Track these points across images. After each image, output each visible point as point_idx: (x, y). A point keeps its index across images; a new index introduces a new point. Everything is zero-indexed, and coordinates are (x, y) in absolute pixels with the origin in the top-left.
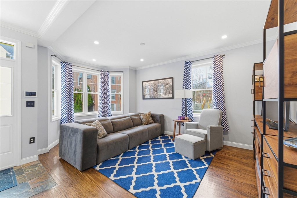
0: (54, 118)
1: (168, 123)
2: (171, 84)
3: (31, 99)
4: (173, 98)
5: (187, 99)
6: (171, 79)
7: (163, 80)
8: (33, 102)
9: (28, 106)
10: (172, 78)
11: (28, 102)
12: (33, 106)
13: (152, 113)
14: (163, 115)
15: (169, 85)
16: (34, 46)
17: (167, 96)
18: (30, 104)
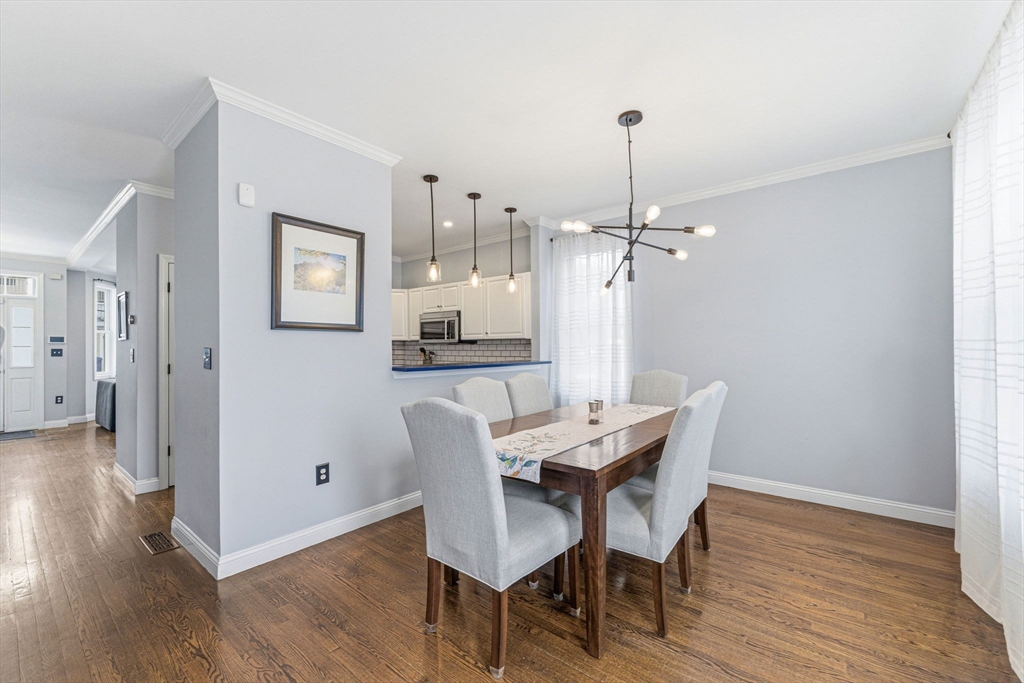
0: (99, 376)
3: (57, 346)
8: (61, 350)
9: (53, 355)
11: (53, 350)
12: (61, 355)
16: (62, 277)
18: (57, 353)
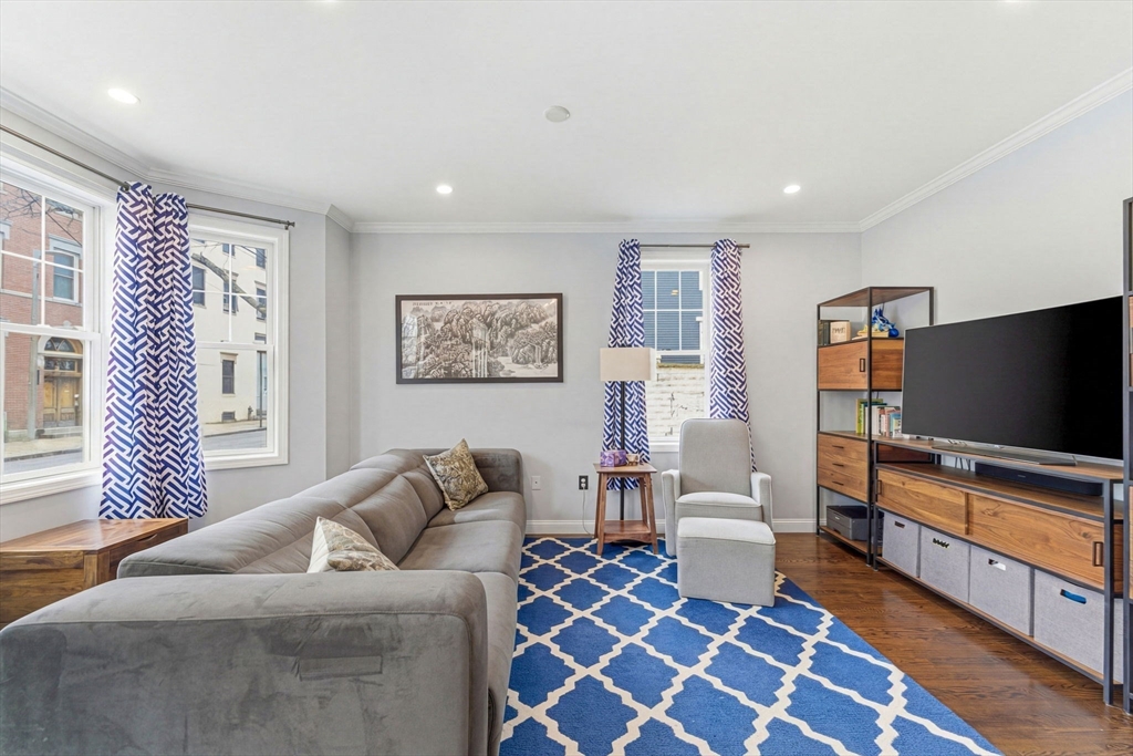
1: (535, 486)
2: (554, 320)
4: (560, 379)
5: (629, 386)
6: (554, 301)
7: (515, 301)
10: (559, 297)
13: (474, 446)
14: (518, 453)
15: (543, 323)
17: (531, 372)
